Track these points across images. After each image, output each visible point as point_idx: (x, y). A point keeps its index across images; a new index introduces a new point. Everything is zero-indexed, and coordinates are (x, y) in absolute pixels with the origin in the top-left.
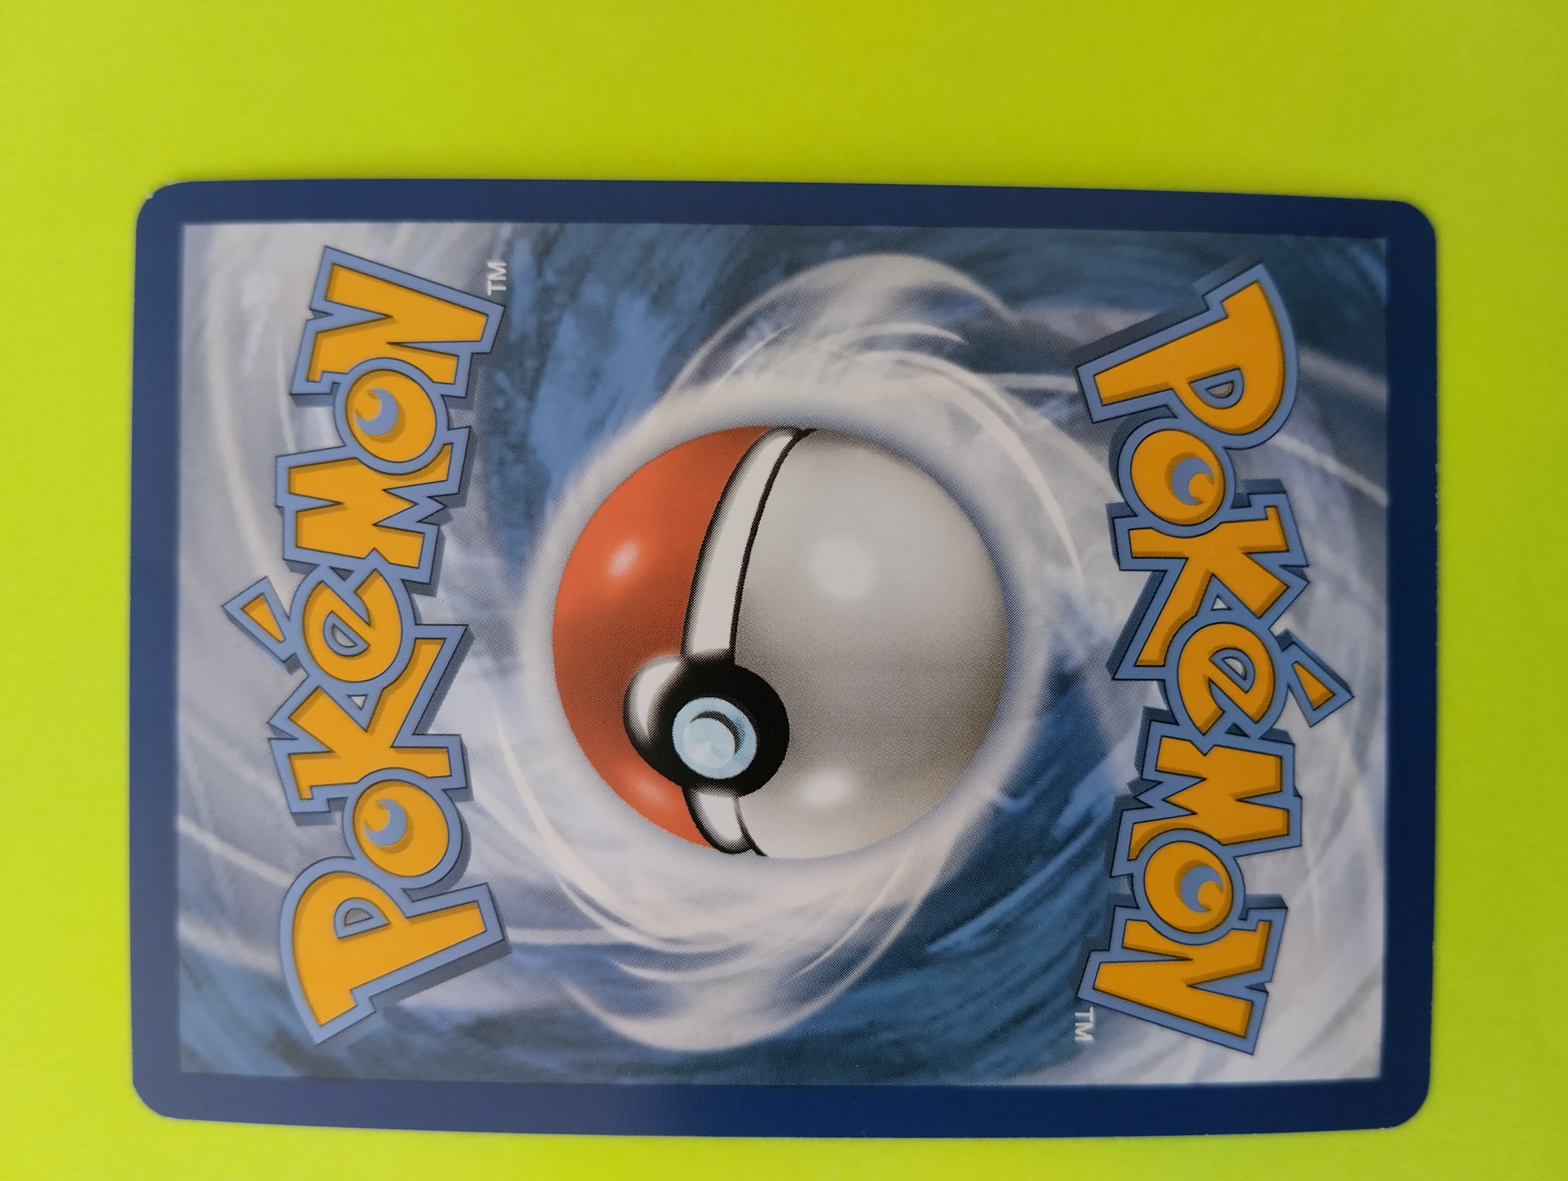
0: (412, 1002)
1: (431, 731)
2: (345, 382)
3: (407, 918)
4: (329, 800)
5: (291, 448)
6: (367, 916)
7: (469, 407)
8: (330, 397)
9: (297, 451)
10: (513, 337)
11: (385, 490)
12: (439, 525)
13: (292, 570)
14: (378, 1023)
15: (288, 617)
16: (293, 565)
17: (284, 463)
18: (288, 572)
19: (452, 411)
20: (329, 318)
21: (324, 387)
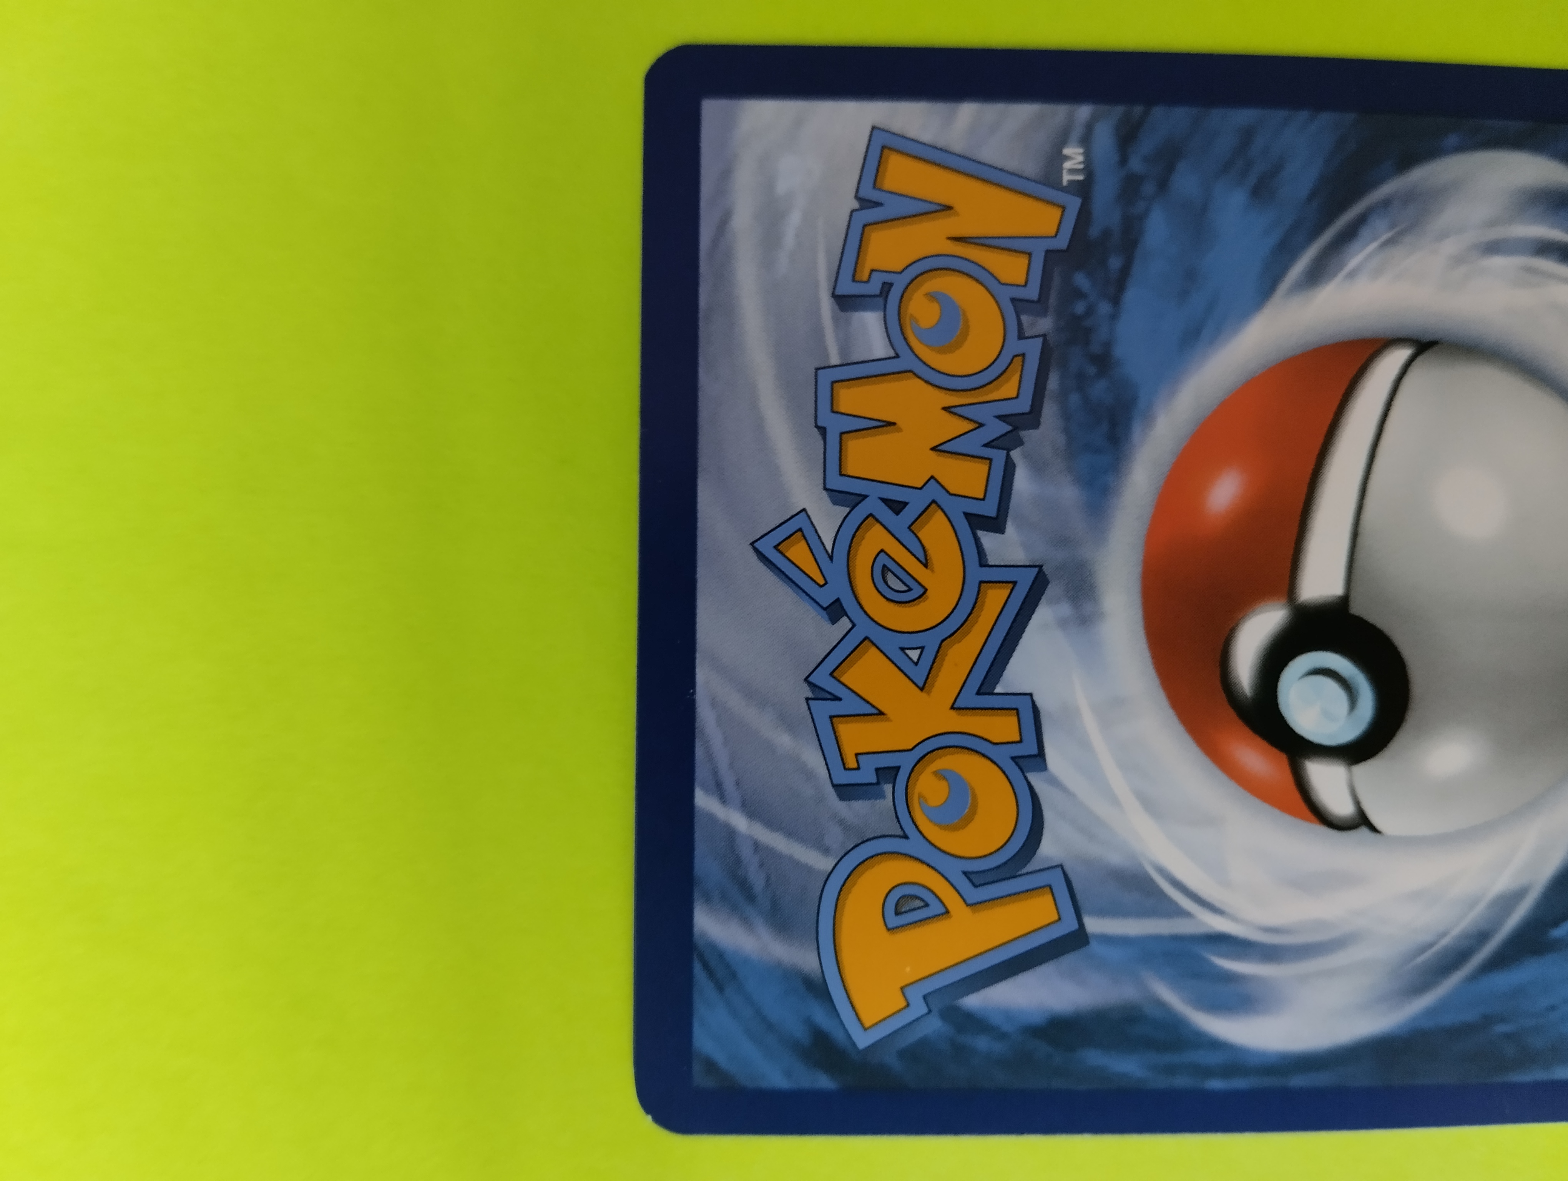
0: (973, 1001)
1: (998, 689)
2: (899, 284)
3: (967, 905)
4: (877, 770)
5: (835, 360)
6: (922, 904)
7: (1044, 313)
8: (881, 301)
9: (841, 364)
10: (1094, 231)
11: (946, 409)
12: (1008, 450)
13: (835, 502)
14: (934, 1026)
15: (831, 558)
16: (837, 496)
17: (826, 377)
18: (830, 504)
19: (1025, 318)
20: (880, 209)
21: (874, 288)
